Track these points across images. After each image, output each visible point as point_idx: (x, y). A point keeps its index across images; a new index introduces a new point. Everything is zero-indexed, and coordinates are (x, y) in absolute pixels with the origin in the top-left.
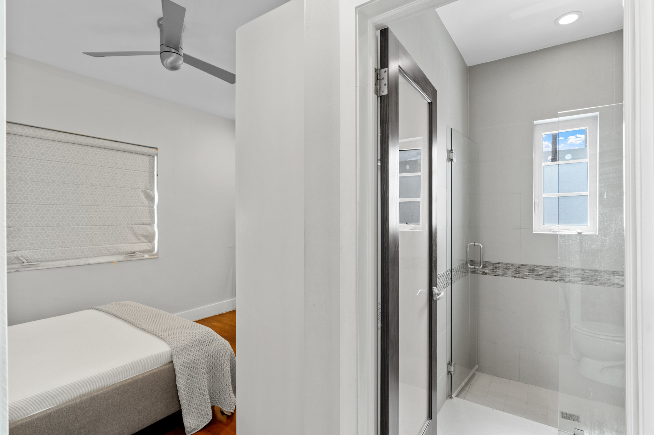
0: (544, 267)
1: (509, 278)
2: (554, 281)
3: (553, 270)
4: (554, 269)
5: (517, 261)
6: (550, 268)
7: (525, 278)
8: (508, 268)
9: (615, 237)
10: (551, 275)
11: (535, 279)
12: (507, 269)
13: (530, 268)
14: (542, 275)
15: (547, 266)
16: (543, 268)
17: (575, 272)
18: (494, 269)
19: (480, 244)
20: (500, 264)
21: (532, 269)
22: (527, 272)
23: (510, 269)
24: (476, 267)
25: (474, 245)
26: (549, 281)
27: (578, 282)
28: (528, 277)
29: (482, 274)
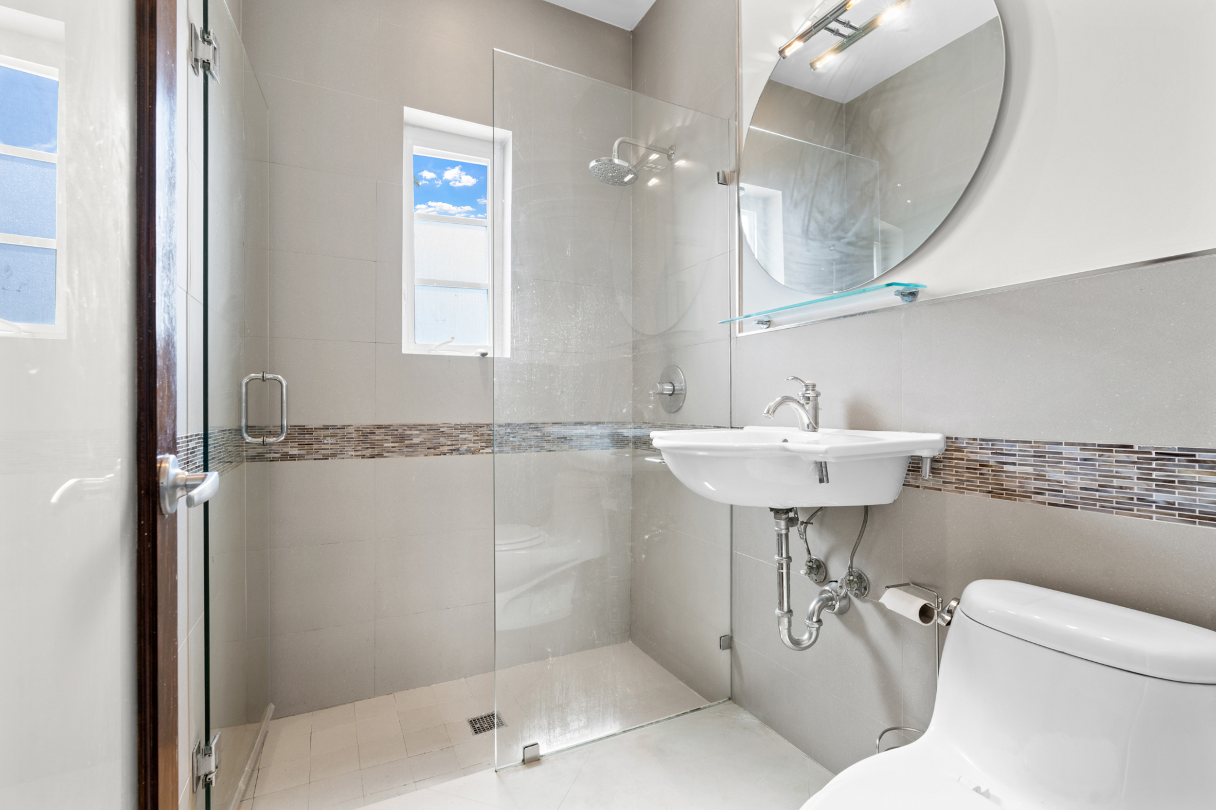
0: (422, 428)
1: (349, 460)
2: (440, 455)
3: (439, 431)
4: (442, 429)
5: (365, 418)
6: (433, 428)
7: (385, 457)
8: (347, 438)
9: (582, 335)
10: (435, 443)
11: (406, 456)
12: (345, 439)
13: (396, 433)
14: (419, 445)
15: (428, 425)
16: (421, 430)
17: (476, 432)
18: (313, 444)
19: (280, 377)
20: (328, 429)
21: (400, 435)
22: (389, 443)
23: (353, 438)
24: (268, 439)
25: (263, 379)
26: (433, 456)
27: (481, 451)
28: (392, 452)
29: (281, 460)
